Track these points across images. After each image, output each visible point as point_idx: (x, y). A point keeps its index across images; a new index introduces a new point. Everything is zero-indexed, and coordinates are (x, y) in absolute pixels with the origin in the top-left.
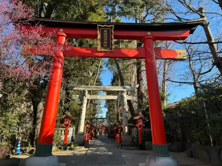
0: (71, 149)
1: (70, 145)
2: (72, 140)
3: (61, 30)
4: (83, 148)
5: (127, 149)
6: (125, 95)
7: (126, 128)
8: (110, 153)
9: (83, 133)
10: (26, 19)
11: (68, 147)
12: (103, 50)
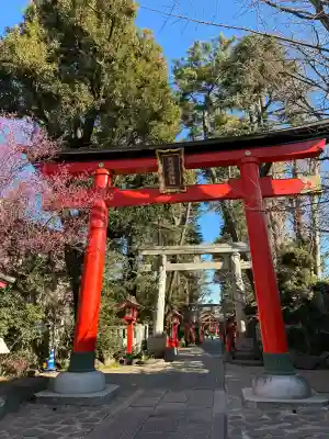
0: (139, 363)
1: (139, 356)
2: (144, 348)
3: (101, 165)
4: (162, 362)
5: (243, 364)
6: (237, 260)
7: (243, 323)
8: (206, 371)
9: (163, 335)
10: (47, 157)
11: (136, 360)
12: (169, 190)
